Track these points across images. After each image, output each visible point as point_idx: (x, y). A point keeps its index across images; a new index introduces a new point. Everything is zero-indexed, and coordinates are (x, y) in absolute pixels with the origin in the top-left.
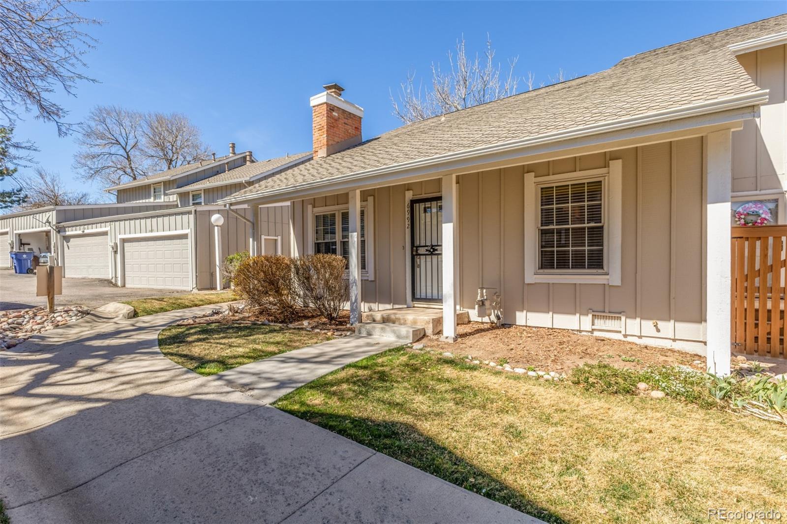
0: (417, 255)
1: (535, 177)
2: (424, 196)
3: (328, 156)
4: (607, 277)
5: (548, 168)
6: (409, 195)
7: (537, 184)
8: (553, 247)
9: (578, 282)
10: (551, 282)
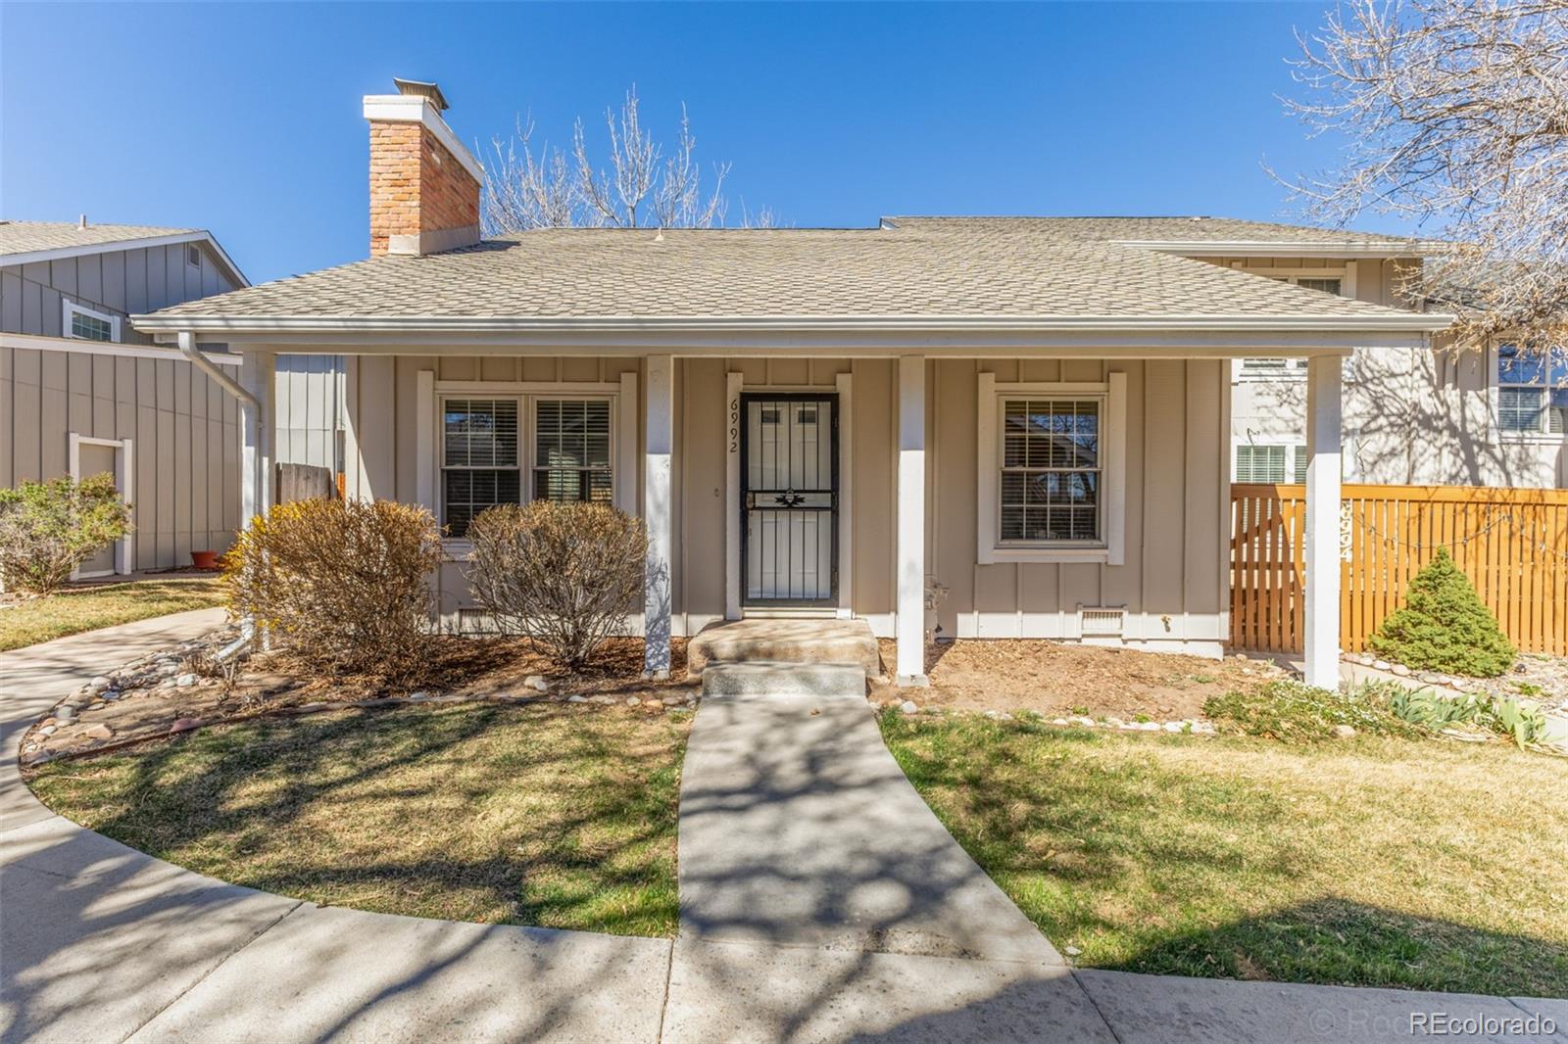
0: (754, 508)
1: (996, 382)
2: (769, 388)
3: (424, 255)
4: (1106, 552)
5: (1016, 370)
6: (736, 384)
7: (1000, 393)
8: (1022, 502)
9: (1062, 560)
10: (1019, 561)
